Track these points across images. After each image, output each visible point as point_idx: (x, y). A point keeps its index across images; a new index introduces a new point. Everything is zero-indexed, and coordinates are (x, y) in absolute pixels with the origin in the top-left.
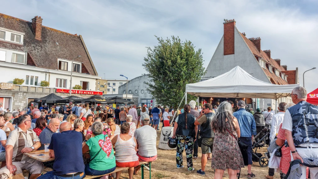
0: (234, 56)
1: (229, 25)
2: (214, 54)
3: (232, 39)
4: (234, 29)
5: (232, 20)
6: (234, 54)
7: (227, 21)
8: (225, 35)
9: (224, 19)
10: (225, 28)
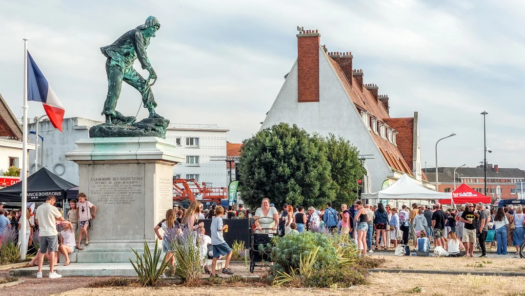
0: (319, 106)
1: (308, 42)
2: (278, 97)
3: (314, 70)
4: (318, 50)
5: (313, 31)
6: (318, 101)
7: (304, 32)
8: (300, 61)
9: (298, 27)
10: (300, 46)
